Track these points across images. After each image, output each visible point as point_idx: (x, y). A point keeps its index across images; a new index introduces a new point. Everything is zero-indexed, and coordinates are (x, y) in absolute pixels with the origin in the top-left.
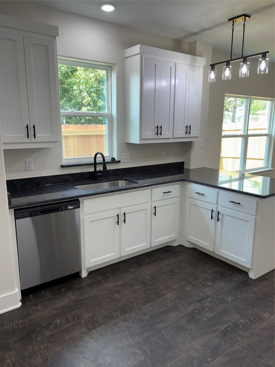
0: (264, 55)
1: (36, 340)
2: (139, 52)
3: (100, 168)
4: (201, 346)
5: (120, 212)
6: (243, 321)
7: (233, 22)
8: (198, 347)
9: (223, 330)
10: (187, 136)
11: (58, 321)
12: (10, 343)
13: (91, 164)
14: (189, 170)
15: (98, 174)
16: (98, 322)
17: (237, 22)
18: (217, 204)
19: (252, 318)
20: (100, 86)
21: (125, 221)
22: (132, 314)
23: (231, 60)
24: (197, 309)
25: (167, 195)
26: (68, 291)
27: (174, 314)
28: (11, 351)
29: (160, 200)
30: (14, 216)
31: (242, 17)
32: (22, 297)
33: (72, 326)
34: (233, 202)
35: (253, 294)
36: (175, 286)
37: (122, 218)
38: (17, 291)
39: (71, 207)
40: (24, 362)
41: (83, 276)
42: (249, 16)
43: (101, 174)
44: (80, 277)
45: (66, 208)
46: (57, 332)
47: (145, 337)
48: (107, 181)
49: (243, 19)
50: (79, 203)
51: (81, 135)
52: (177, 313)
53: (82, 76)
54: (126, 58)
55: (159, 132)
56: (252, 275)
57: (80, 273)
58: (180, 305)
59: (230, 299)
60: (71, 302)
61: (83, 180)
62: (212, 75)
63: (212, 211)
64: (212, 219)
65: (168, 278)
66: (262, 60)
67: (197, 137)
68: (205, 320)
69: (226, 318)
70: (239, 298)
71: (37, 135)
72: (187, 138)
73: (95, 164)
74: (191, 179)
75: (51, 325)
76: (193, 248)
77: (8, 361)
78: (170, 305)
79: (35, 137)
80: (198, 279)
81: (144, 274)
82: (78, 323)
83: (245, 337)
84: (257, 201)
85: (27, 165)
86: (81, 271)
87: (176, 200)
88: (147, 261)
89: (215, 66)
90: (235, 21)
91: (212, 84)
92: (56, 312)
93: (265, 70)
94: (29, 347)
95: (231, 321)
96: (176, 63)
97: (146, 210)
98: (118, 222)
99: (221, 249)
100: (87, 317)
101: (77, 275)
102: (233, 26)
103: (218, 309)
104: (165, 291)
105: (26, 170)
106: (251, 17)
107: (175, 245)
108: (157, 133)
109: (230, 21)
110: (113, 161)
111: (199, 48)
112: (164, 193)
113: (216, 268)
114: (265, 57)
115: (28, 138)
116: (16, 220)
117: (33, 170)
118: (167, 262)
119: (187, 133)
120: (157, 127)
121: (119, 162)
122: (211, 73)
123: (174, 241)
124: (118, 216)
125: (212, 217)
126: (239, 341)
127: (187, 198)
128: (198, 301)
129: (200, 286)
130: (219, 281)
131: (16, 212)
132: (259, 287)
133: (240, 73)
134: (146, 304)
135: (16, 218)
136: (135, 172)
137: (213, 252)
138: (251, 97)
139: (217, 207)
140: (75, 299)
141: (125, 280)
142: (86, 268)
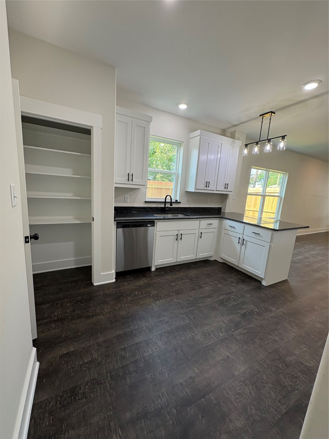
0: (283, 137)
1: (123, 301)
2: (199, 134)
3: (168, 205)
4: (227, 320)
5: (179, 233)
6: (257, 310)
7: (263, 117)
8: (225, 321)
9: (243, 313)
10: (225, 190)
11: (136, 292)
12: (108, 300)
13: (163, 202)
14: (224, 213)
15: (167, 209)
16: (160, 297)
17: (265, 117)
18: (243, 234)
19: (264, 309)
20: (169, 163)
21: (181, 239)
22: (183, 295)
23: (260, 141)
24: (225, 299)
25: (210, 226)
26: (143, 277)
27: (210, 299)
28: (108, 305)
29: (205, 229)
30: (116, 226)
31: (269, 114)
32: (116, 277)
33: (145, 297)
34: (254, 233)
35: (264, 294)
36: (211, 283)
37: (179, 237)
38: (114, 272)
39: (150, 225)
40: (115, 312)
41: (152, 270)
42: (274, 113)
43: (168, 209)
44: (151, 270)
45: (147, 226)
46: (136, 299)
47: (190, 309)
48: (172, 214)
49: (270, 115)
50: (154, 223)
51: (157, 188)
52: (212, 299)
53: (159, 156)
54: (191, 138)
55: (208, 185)
56: (264, 283)
57: (151, 268)
58: (214, 295)
59: (248, 295)
60: (145, 284)
61: (157, 211)
62: (246, 151)
63: (239, 238)
64: (238, 244)
65: (206, 278)
66: (282, 141)
67: (232, 192)
68: (230, 306)
69: (245, 306)
70: (255, 296)
71: (134, 180)
72: (225, 191)
73: (165, 203)
74: (226, 217)
75: (132, 294)
76: (223, 263)
77: (106, 310)
78: (208, 294)
79: (132, 181)
80: (226, 281)
81: (191, 274)
82: (148, 296)
83: (259, 320)
84: (272, 233)
85: (125, 199)
86: (152, 267)
87: (215, 230)
88: (193, 266)
89: (248, 145)
90: (264, 116)
91: (245, 158)
92: (135, 287)
93: (283, 148)
94: (119, 305)
95: (249, 309)
96: (222, 143)
97: (195, 234)
98: (177, 239)
99: (243, 264)
100: (154, 293)
101: (149, 269)
102: (263, 119)
103: (240, 300)
104: (204, 285)
105: (125, 202)
106: (275, 113)
107: (212, 259)
108: (206, 186)
109: (261, 116)
110: (176, 202)
111: (237, 135)
112: (208, 224)
113: (239, 276)
114: (284, 139)
115: (128, 181)
116: (117, 229)
117: (128, 202)
118: (206, 269)
119: (225, 188)
120: (207, 182)
121: (180, 203)
122: (244, 150)
123: (212, 257)
124: (177, 235)
125: (239, 242)
126: (254, 321)
127: (223, 229)
128: (226, 294)
129: (228, 285)
130: (241, 284)
131: (118, 224)
132: (269, 291)
133: (265, 150)
134: (191, 291)
135: (117, 228)
136: (190, 211)
137: (238, 266)
138: (269, 170)
139: (243, 236)
140: (147, 282)
141: (179, 276)
142: (155, 265)
